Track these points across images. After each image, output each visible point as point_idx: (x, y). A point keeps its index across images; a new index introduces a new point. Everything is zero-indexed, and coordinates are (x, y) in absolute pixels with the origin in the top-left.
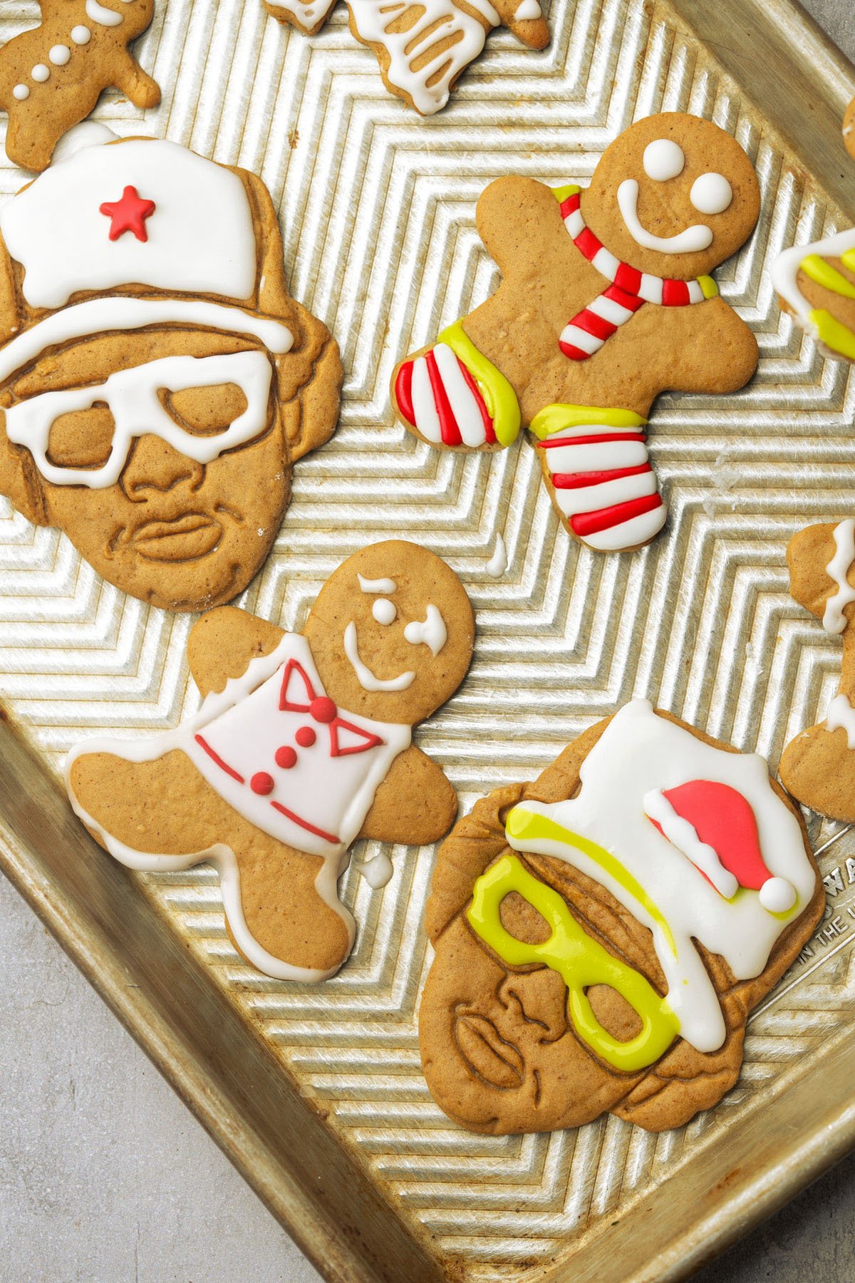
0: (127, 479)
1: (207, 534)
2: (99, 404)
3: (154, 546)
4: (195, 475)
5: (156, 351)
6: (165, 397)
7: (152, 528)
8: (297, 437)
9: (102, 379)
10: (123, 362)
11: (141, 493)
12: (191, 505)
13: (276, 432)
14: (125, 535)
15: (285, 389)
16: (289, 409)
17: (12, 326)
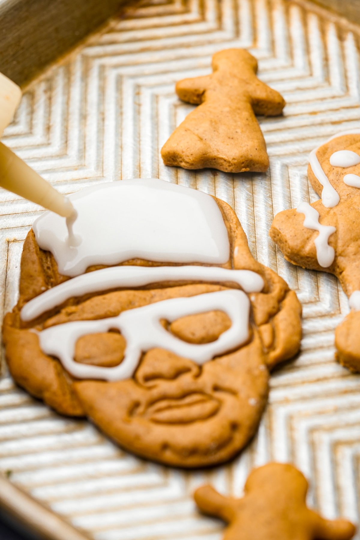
0: (140, 374)
1: (209, 406)
2: (114, 331)
3: (166, 415)
4: (195, 370)
5: (156, 299)
6: (167, 324)
7: (163, 404)
8: (272, 347)
9: (115, 314)
10: (130, 305)
11: (151, 383)
12: (193, 387)
13: (256, 342)
14: (141, 409)
15: (260, 316)
16: (265, 330)
17: (42, 286)
